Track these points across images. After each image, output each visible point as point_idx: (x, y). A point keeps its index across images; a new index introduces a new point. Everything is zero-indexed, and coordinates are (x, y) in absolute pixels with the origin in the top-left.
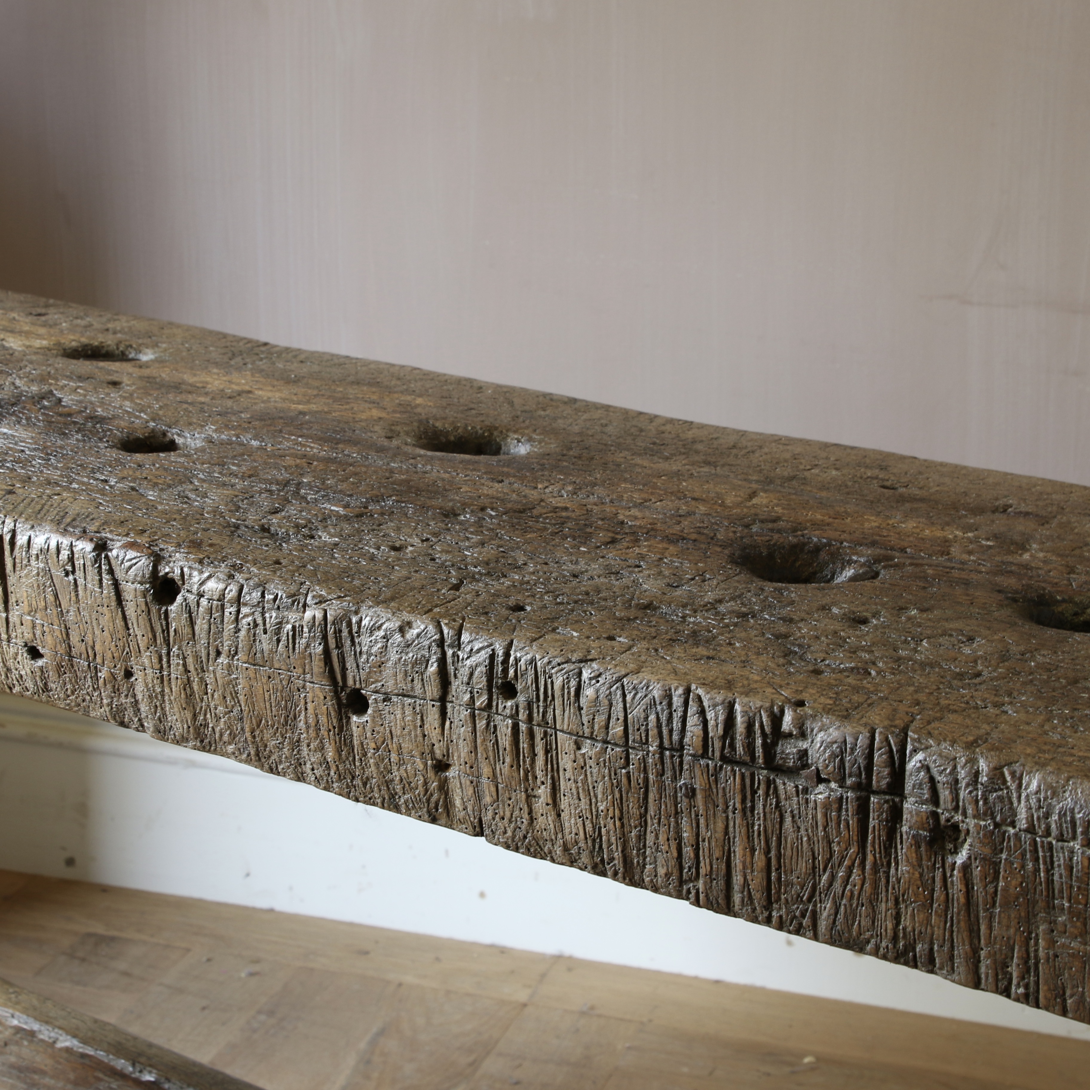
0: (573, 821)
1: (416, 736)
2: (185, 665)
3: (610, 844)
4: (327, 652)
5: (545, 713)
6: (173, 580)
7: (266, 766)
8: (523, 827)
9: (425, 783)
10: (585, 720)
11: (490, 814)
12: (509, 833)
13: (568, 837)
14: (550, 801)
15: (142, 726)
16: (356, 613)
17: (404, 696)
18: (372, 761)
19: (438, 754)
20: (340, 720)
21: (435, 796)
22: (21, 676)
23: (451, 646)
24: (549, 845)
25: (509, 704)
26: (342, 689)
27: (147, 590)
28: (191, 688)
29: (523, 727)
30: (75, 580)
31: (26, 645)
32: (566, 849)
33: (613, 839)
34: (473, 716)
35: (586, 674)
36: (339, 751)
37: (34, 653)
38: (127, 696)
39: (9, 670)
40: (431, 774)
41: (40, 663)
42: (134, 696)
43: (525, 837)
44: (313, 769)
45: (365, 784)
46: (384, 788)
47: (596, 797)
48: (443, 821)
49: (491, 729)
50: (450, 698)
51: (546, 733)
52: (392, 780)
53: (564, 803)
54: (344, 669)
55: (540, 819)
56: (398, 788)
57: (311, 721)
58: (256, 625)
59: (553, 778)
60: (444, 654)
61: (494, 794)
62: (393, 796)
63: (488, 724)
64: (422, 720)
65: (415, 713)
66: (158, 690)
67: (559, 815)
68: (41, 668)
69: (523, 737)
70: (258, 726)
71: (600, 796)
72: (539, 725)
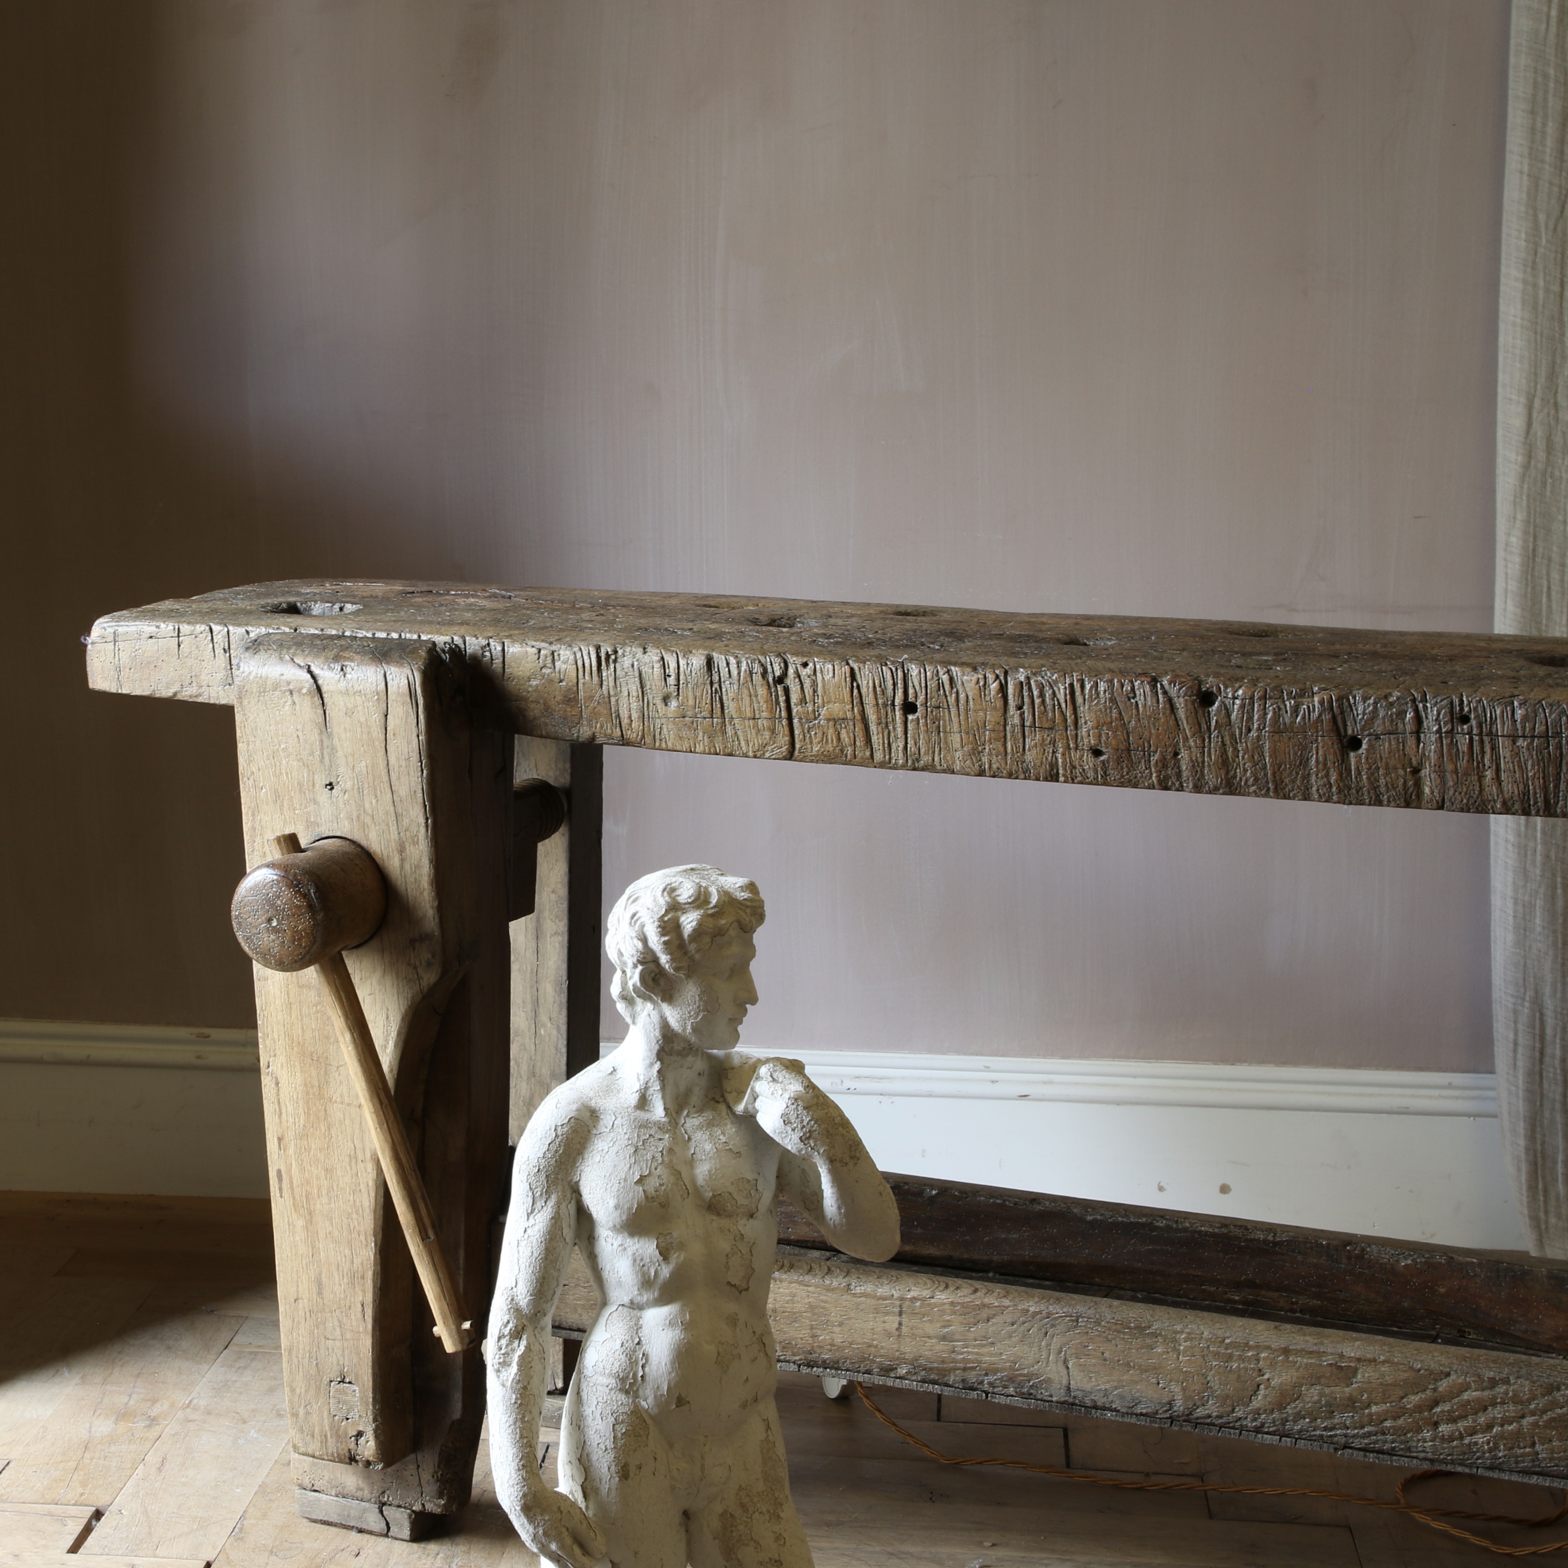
0: (1510, 786)
1: (1399, 756)
2: (1223, 742)
3: (1535, 793)
4: (1334, 718)
5: (1491, 728)
6: (1212, 693)
7: (1282, 795)
8: (1475, 796)
9: (1405, 783)
10: (1519, 727)
11: (1451, 792)
12: (1465, 801)
13: (1506, 796)
14: (1494, 777)
15: (1182, 786)
16: (1351, 693)
17: (1390, 734)
18: (1364, 777)
19: (1414, 762)
20: (1343, 756)
21: (1410, 790)
22: (1084, 770)
23: (1421, 702)
24: (1492, 803)
25: (1465, 727)
26: (1344, 737)
27: (1195, 700)
28: (1227, 755)
29: (1476, 738)
30: (1136, 702)
31: (1091, 749)
32: (1504, 803)
33: (1538, 791)
34: (1441, 738)
35: (1516, 704)
36: (1340, 774)
37: (1097, 753)
38: (1173, 769)
39: (1075, 767)
40: (1409, 777)
41: (1102, 758)
42: (1179, 767)
43: (1476, 802)
44: (1318, 790)
45: (1358, 792)
46: (1372, 792)
47: (1527, 768)
48: (1414, 804)
49: (1453, 744)
50: (1422, 730)
51: (1491, 739)
52: (1379, 786)
53: (1503, 776)
54: (1345, 726)
55: (1487, 789)
56: (1383, 789)
57: (1321, 759)
58: (1280, 709)
59: (1497, 764)
60: (1417, 707)
61: (1456, 780)
62: (1377, 796)
63: (1452, 740)
64: (1404, 746)
65: (1399, 743)
66: (1200, 760)
67: (1500, 784)
68: (1103, 762)
69: (1475, 744)
70: (1279, 770)
71: (1529, 768)
72: (1487, 735)
